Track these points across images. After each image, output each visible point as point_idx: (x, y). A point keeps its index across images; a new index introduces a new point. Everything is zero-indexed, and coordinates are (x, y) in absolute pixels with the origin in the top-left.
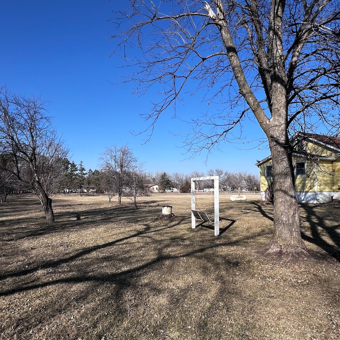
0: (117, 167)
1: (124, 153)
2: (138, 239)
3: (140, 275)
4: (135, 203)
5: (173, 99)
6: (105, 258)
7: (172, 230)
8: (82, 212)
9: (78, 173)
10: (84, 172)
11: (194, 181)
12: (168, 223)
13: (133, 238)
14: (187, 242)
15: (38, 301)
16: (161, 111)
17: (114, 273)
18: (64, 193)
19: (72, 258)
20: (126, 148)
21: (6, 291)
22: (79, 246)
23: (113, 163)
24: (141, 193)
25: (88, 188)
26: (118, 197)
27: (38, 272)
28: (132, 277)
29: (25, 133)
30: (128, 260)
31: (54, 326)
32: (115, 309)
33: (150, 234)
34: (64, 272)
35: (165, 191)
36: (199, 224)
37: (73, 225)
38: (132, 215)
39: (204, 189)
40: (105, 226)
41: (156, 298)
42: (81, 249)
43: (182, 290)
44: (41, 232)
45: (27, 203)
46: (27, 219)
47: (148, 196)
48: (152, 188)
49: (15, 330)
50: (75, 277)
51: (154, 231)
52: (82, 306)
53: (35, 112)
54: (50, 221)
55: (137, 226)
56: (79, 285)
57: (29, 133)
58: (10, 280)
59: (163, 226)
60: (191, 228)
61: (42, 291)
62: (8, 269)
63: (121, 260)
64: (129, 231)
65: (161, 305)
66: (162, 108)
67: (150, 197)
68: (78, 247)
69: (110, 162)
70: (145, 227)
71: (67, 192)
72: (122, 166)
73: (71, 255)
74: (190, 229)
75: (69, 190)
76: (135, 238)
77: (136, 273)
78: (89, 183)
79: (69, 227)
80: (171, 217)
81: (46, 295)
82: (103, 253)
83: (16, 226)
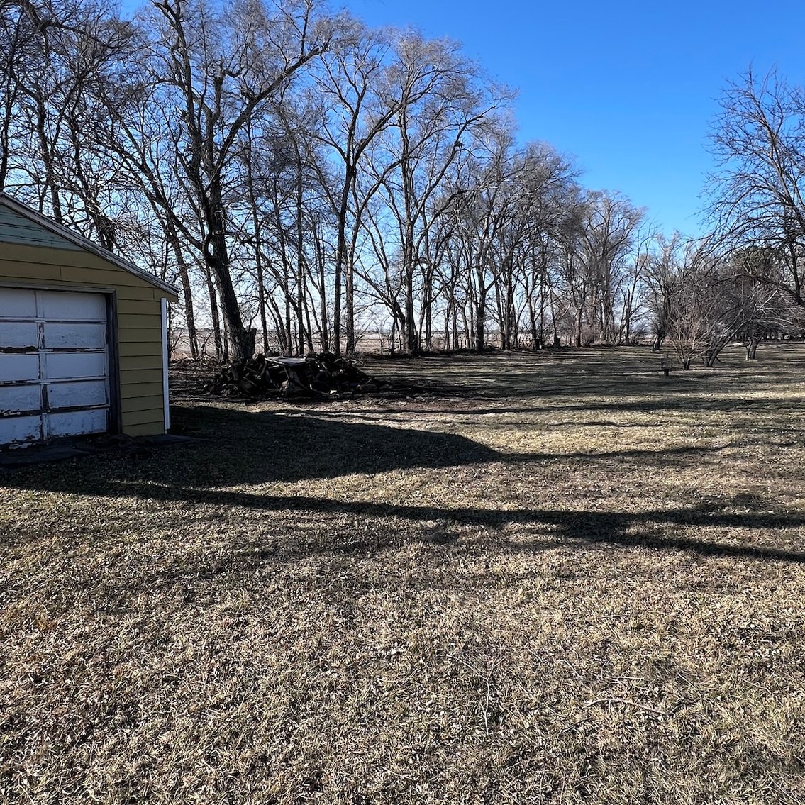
62: (797, 506)
83: (794, 415)
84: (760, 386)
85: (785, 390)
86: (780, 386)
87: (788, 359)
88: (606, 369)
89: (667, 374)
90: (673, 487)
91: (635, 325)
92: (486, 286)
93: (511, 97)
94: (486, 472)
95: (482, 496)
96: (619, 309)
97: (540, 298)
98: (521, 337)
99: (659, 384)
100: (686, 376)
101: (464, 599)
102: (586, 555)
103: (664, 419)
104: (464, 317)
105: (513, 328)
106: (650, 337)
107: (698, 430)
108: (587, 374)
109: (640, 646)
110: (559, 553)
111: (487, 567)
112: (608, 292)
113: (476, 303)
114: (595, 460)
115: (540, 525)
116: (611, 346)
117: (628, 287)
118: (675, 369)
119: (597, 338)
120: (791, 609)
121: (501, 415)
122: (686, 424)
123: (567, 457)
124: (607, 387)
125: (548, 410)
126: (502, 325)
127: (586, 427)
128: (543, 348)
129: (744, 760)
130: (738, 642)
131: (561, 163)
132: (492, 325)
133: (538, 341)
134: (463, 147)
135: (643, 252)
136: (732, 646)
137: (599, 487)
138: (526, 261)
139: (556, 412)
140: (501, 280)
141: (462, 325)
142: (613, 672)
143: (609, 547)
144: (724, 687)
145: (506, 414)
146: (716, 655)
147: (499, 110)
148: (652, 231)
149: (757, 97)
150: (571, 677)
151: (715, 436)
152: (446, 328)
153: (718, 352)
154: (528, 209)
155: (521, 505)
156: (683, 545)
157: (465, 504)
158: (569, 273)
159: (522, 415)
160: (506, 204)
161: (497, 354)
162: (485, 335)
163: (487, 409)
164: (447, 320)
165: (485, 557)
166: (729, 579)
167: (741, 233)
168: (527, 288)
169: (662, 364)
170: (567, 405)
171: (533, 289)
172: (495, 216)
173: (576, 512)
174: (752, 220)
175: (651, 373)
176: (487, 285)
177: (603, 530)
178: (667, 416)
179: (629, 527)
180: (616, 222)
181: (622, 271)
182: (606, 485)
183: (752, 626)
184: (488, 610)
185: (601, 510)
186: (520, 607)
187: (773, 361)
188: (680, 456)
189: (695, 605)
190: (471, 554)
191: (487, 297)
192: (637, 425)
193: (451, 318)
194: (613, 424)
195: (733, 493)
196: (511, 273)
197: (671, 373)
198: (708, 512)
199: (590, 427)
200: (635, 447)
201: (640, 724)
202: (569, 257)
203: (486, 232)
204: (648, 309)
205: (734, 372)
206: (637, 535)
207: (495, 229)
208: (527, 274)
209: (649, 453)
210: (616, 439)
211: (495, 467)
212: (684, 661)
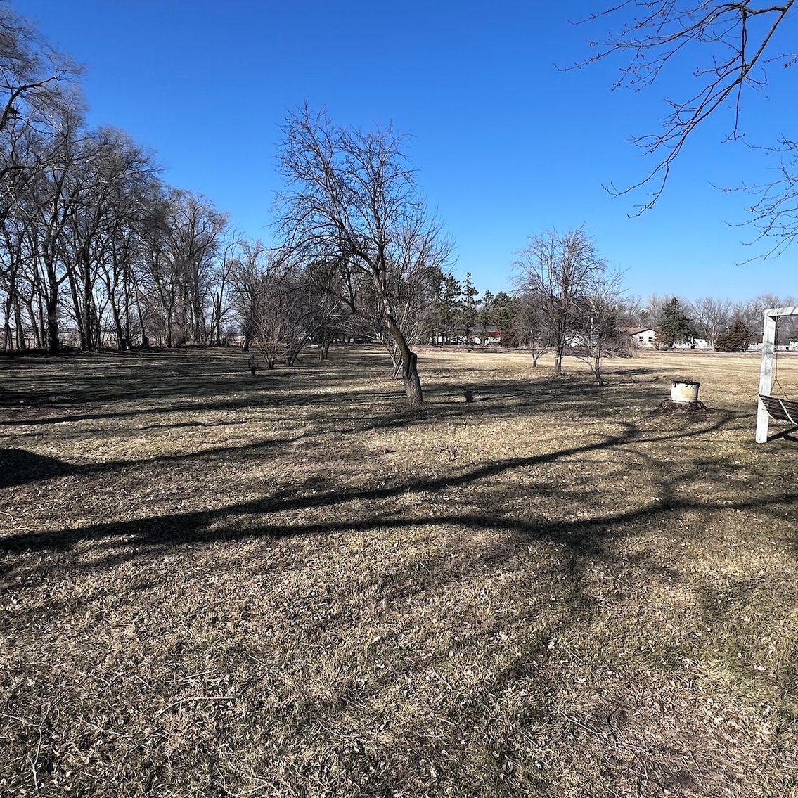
0: (554, 284)
1: (574, 249)
2: (609, 454)
3: (623, 535)
4: (598, 371)
5: (736, 83)
6: (537, 487)
7: (698, 441)
8: (475, 385)
9: (461, 300)
10: (476, 298)
11: (773, 318)
12: (687, 425)
13: (597, 450)
14: (743, 476)
15: (413, 550)
16: (695, 123)
17: (560, 520)
18: (433, 343)
19: (468, 479)
20: (578, 236)
21: (355, 523)
22: (479, 456)
23: (545, 274)
24: (610, 349)
25: (482, 334)
26: (555, 356)
27: (405, 495)
28: (603, 534)
29: (364, 211)
30: (592, 498)
31: (450, 600)
32: (569, 594)
33: (640, 445)
34: (453, 503)
35: (673, 347)
36: (777, 432)
37: (460, 411)
38: (591, 400)
39: (791, 342)
40: (528, 420)
41: (667, 588)
42: (484, 463)
43: (735, 584)
44: (400, 420)
45: (364, 362)
46: (368, 392)
47: (626, 356)
48: (637, 336)
49: (380, 592)
50: (479, 516)
51: (650, 441)
52: (499, 575)
53: (383, 164)
54: (413, 400)
55: (606, 426)
56: (488, 532)
57: (371, 213)
58: (357, 504)
59: (672, 430)
60: (754, 441)
61: (418, 532)
62: (352, 482)
63: (575, 496)
64: (586, 435)
65: (680, 605)
66: (696, 116)
67: (632, 359)
68: (475, 457)
69: (539, 271)
70: (625, 429)
71: (438, 343)
72: (566, 282)
73: (465, 472)
74: (751, 444)
75: (443, 339)
76: (603, 451)
77: (614, 526)
78: (485, 323)
79: (452, 414)
80: (695, 410)
81: (427, 540)
82: (531, 476)
83: (353, 406)
84: (330, 382)
85: (348, 385)
86: (345, 381)
87: (352, 359)
88: (197, 370)
89: (253, 373)
90: (254, 479)
91: (225, 327)
92: (58, 279)
93: (78, 72)
94: (53, 489)
95: (47, 517)
96: (210, 310)
97: (124, 296)
98: (104, 336)
99: (246, 383)
100: (271, 375)
101: (15, 640)
102: (166, 560)
103: (249, 416)
104: (31, 312)
105: (95, 327)
106: (240, 339)
107: (278, 424)
108: (177, 375)
109: (214, 638)
110: (135, 564)
111: (48, 596)
112: (197, 293)
113: (46, 297)
114: (180, 462)
115: (116, 538)
116: (202, 347)
117: (217, 289)
118: (262, 369)
119: (189, 339)
120: (343, 572)
121: (77, 423)
122: (268, 419)
123: (150, 461)
124: (195, 388)
125: (133, 414)
126: (80, 323)
127: (173, 429)
128: (131, 348)
129: (300, 716)
130: (302, 610)
131: (140, 156)
132: (68, 323)
133: (124, 342)
134: (18, 116)
135: (229, 257)
136: (296, 616)
137: (183, 488)
138: (106, 255)
139: (141, 416)
140: (76, 273)
141: (29, 321)
142: (186, 672)
143: (189, 547)
144: (287, 655)
145: (83, 421)
146: (282, 627)
147: (63, 84)
148: (236, 238)
149: (312, 130)
150: (142, 692)
151: (292, 428)
152: (7, 325)
153: (297, 353)
154: (104, 199)
155: (94, 519)
156: (258, 532)
157: (23, 528)
158: (156, 271)
159: (102, 421)
160: (77, 190)
161: (75, 356)
162: (60, 334)
163: (60, 416)
164: (8, 316)
165: (46, 586)
166: (296, 556)
167: (306, 248)
168: (108, 284)
169: (249, 364)
170: (154, 407)
171: (115, 285)
172: (64, 201)
173: (158, 518)
174: (314, 237)
175: (239, 373)
176: (58, 277)
177: (185, 532)
178: (251, 412)
179: (210, 524)
180: (201, 224)
181: (210, 273)
182: (189, 486)
183: (313, 594)
184: (46, 646)
185: (183, 512)
186: (87, 631)
187: (341, 361)
188: (262, 449)
189: (266, 587)
190: (28, 586)
191: (60, 292)
192: (223, 424)
193: (12, 314)
194: (200, 424)
195: (303, 478)
196: (88, 267)
197: (258, 373)
198: (283, 499)
199: (178, 429)
200: (221, 445)
201: (210, 715)
202: (155, 254)
203: (55, 217)
204: (237, 312)
205: (310, 370)
206: (218, 530)
207: (65, 215)
208: (107, 268)
209: (233, 449)
210: (203, 439)
211: (65, 482)
212: (254, 642)
